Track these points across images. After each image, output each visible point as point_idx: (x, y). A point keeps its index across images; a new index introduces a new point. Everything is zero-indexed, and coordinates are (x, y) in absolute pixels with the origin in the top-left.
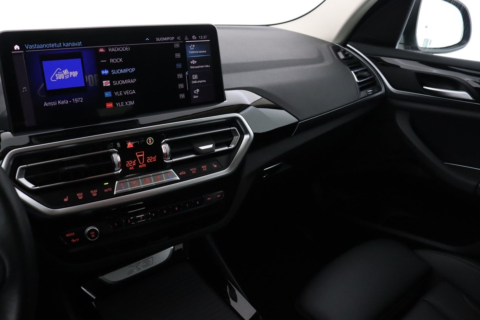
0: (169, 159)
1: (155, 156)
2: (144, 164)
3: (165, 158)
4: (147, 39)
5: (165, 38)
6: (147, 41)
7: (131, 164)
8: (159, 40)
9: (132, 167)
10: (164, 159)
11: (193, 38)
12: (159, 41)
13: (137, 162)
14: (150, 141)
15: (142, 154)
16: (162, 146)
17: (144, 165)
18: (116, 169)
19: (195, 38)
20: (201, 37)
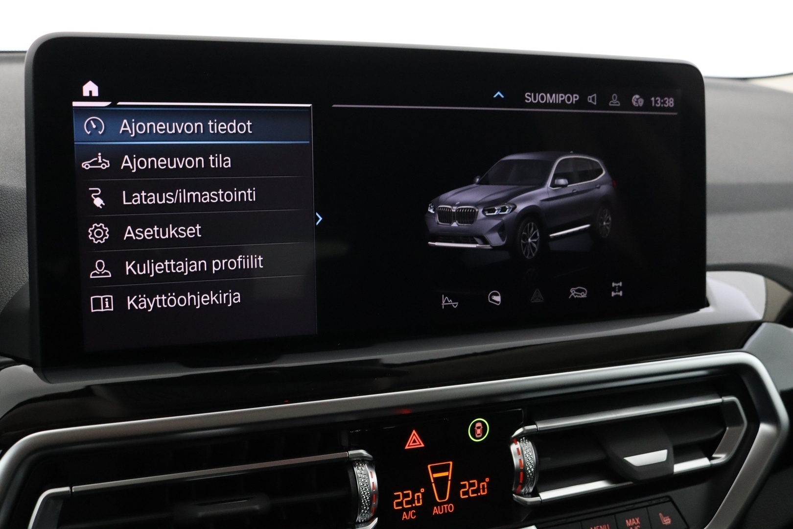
0: (531, 490)
1: (487, 480)
2: (447, 503)
3: (516, 487)
4: (499, 93)
5: (551, 97)
6: (499, 102)
7: (408, 503)
8: (535, 99)
9: (411, 513)
10: (513, 489)
11: (634, 103)
12: (531, 105)
13: (428, 497)
14: (479, 431)
15: (445, 468)
16: (514, 448)
17: (450, 508)
18: (359, 518)
19: (641, 102)
20: (656, 102)
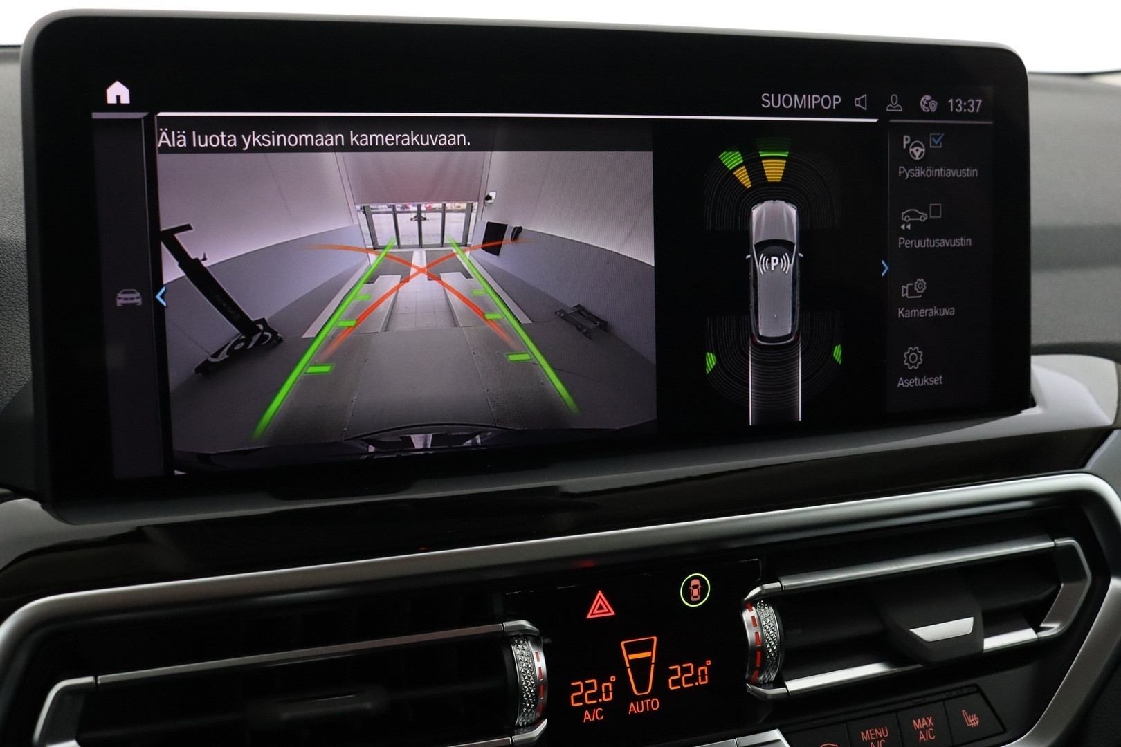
0: (773, 677)
1: (709, 662)
2: (650, 696)
3: (751, 672)
5: (800, 98)
7: (591, 697)
8: (776, 103)
9: (596, 712)
10: (747, 676)
11: (923, 108)
12: (771, 111)
13: (622, 689)
14: (695, 592)
15: (647, 646)
16: (747, 616)
17: (654, 704)
18: (520, 720)
19: (934, 106)
20: (956, 105)
